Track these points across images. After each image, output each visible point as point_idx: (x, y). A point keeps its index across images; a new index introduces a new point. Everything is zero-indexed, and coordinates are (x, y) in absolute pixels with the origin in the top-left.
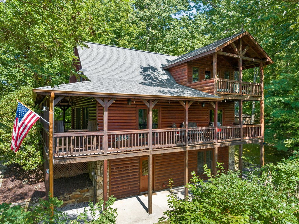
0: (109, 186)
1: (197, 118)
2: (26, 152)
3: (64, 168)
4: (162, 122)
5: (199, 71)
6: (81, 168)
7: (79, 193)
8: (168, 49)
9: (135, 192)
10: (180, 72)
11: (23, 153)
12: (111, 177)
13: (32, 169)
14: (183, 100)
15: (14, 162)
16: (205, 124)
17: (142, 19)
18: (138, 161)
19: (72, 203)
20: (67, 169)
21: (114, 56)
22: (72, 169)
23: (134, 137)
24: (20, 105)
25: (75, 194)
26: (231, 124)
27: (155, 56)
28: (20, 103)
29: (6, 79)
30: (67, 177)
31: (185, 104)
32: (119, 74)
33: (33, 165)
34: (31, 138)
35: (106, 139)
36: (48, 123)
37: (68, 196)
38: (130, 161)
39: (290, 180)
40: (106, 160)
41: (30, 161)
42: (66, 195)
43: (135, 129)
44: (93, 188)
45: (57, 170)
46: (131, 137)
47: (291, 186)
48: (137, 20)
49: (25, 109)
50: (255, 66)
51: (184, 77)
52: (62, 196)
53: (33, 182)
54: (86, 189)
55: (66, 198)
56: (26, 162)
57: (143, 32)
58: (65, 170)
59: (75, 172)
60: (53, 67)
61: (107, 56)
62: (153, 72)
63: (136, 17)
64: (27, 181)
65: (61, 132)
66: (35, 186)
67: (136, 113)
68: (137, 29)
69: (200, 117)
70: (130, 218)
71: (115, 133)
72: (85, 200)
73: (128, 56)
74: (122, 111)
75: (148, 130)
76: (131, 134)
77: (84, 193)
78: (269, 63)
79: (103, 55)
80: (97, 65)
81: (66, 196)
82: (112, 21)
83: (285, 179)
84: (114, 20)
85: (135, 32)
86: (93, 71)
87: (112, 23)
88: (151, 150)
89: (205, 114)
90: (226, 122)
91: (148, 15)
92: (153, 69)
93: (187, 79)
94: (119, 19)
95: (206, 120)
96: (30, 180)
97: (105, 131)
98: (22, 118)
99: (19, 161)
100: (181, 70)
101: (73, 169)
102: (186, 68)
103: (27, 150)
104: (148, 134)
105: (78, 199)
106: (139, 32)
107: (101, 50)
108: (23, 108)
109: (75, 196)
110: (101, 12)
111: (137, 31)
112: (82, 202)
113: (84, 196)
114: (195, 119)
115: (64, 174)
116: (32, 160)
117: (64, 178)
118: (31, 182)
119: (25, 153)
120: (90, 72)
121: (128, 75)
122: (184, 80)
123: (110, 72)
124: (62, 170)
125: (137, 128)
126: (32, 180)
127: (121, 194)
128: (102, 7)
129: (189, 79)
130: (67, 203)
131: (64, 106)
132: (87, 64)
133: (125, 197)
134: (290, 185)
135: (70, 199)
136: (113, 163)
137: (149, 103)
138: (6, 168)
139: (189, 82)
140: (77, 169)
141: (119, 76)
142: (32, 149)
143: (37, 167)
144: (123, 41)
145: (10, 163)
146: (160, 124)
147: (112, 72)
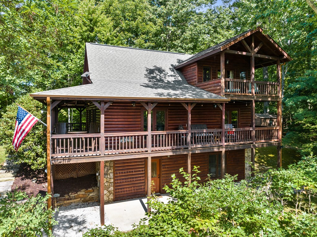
0: (113, 187)
1: (208, 120)
2: (34, 152)
3: (72, 168)
4: (169, 123)
5: (210, 70)
6: (89, 169)
7: (84, 193)
8: (187, 46)
9: (140, 194)
10: (191, 71)
11: (31, 153)
12: (115, 179)
13: (39, 169)
14: (185, 102)
15: (23, 162)
16: (217, 126)
17: (160, 16)
18: (144, 163)
19: (77, 203)
20: (75, 169)
21: (124, 57)
22: (79, 170)
23: (138, 139)
24: (20, 109)
25: (80, 194)
26: (248, 126)
27: (168, 55)
28: (20, 107)
29: (25, 81)
30: (75, 177)
31: (188, 105)
32: (127, 76)
33: (41, 165)
34: (39, 139)
35: (102, 141)
36: (46, 125)
37: (73, 195)
38: (134, 163)
39: (285, 186)
40: (102, 161)
41: (38, 161)
42: (72, 194)
43: (141, 130)
44: (98, 188)
45: (65, 170)
46: (135, 139)
47: (285, 193)
48: (155, 18)
49: (25, 113)
50: (273, 64)
51: (194, 77)
52: (67, 195)
53: (42, 181)
54: (90, 189)
55: (71, 197)
56: (33, 162)
57: (160, 29)
58: (73, 170)
59: (82, 173)
60: (69, 69)
61: (116, 57)
62: (159, 74)
63: (153, 14)
64: (35, 180)
65: (64, 134)
66: (43, 185)
67: (140, 115)
68: (154, 26)
69: (212, 118)
70: (129, 219)
71: (112, 136)
72: (89, 200)
73: (138, 56)
74: (126, 113)
75: (147, 132)
76: (135, 136)
77: (89, 193)
78: (286, 60)
79: (111, 57)
80: (105, 68)
81: (71, 196)
82: (129, 20)
83: (280, 185)
84: (130, 19)
85: (152, 30)
86: (99, 74)
87: (128, 22)
88: (149, 152)
89: (217, 116)
90: (241, 124)
91: (164, 11)
92: (160, 70)
93: (196, 80)
94: (135, 18)
95: (218, 122)
96: (39, 179)
97: (102, 133)
98: (21, 120)
99: (27, 161)
100: (192, 70)
101: (81, 170)
102: (196, 67)
103: (35, 151)
104: (147, 136)
105: (82, 199)
106: (156, 29)
107: (111, 52)
108: (23, 111)
109: (80, 196)
110: (117, 12)
111: (154, 29)
112: (87, 202)
113: (89, 196)
114: (206, 121)
115: (72, 175)
116: (40, 160)
117: (72, 178)
118: (40, 181)
119: (33, 154)
120: (96, 75)
121: (136, 76)
122: (194, 80)
123: (117, 74)
124: (69, 170)
125: (142, 130)
126: (41, 179)
127: (125, 195)
128: (119, 6)
129: (199, 79)
130: (72, 202)
131: (81, 107)
132: (94, 67)
133: (129, 199)
134: (285, 191)
135: (75, 198)
136: (117, 165)
137: (148, 105)
138: (19, 167)
139: (199, 82)
140: (85, 169)
141: (126, 77)
142: (40, 150)
143: (44, 166)
144: (138, 40)
145: (20, 162)
146: (167, 126)
147: (120, 74)
